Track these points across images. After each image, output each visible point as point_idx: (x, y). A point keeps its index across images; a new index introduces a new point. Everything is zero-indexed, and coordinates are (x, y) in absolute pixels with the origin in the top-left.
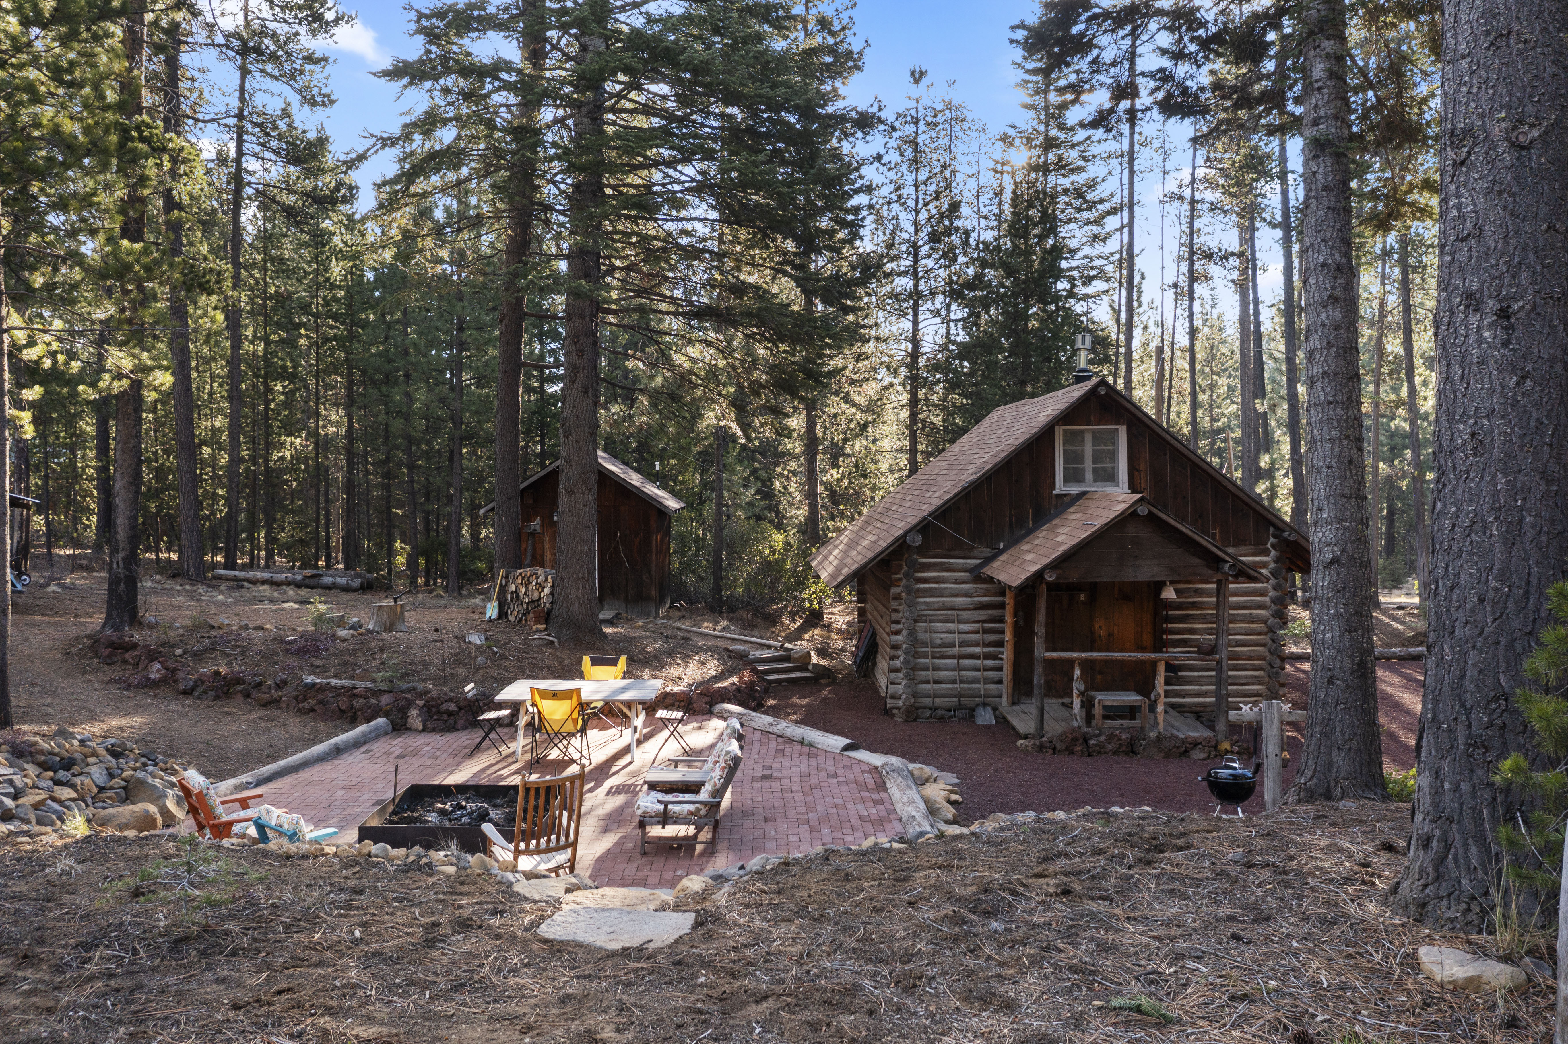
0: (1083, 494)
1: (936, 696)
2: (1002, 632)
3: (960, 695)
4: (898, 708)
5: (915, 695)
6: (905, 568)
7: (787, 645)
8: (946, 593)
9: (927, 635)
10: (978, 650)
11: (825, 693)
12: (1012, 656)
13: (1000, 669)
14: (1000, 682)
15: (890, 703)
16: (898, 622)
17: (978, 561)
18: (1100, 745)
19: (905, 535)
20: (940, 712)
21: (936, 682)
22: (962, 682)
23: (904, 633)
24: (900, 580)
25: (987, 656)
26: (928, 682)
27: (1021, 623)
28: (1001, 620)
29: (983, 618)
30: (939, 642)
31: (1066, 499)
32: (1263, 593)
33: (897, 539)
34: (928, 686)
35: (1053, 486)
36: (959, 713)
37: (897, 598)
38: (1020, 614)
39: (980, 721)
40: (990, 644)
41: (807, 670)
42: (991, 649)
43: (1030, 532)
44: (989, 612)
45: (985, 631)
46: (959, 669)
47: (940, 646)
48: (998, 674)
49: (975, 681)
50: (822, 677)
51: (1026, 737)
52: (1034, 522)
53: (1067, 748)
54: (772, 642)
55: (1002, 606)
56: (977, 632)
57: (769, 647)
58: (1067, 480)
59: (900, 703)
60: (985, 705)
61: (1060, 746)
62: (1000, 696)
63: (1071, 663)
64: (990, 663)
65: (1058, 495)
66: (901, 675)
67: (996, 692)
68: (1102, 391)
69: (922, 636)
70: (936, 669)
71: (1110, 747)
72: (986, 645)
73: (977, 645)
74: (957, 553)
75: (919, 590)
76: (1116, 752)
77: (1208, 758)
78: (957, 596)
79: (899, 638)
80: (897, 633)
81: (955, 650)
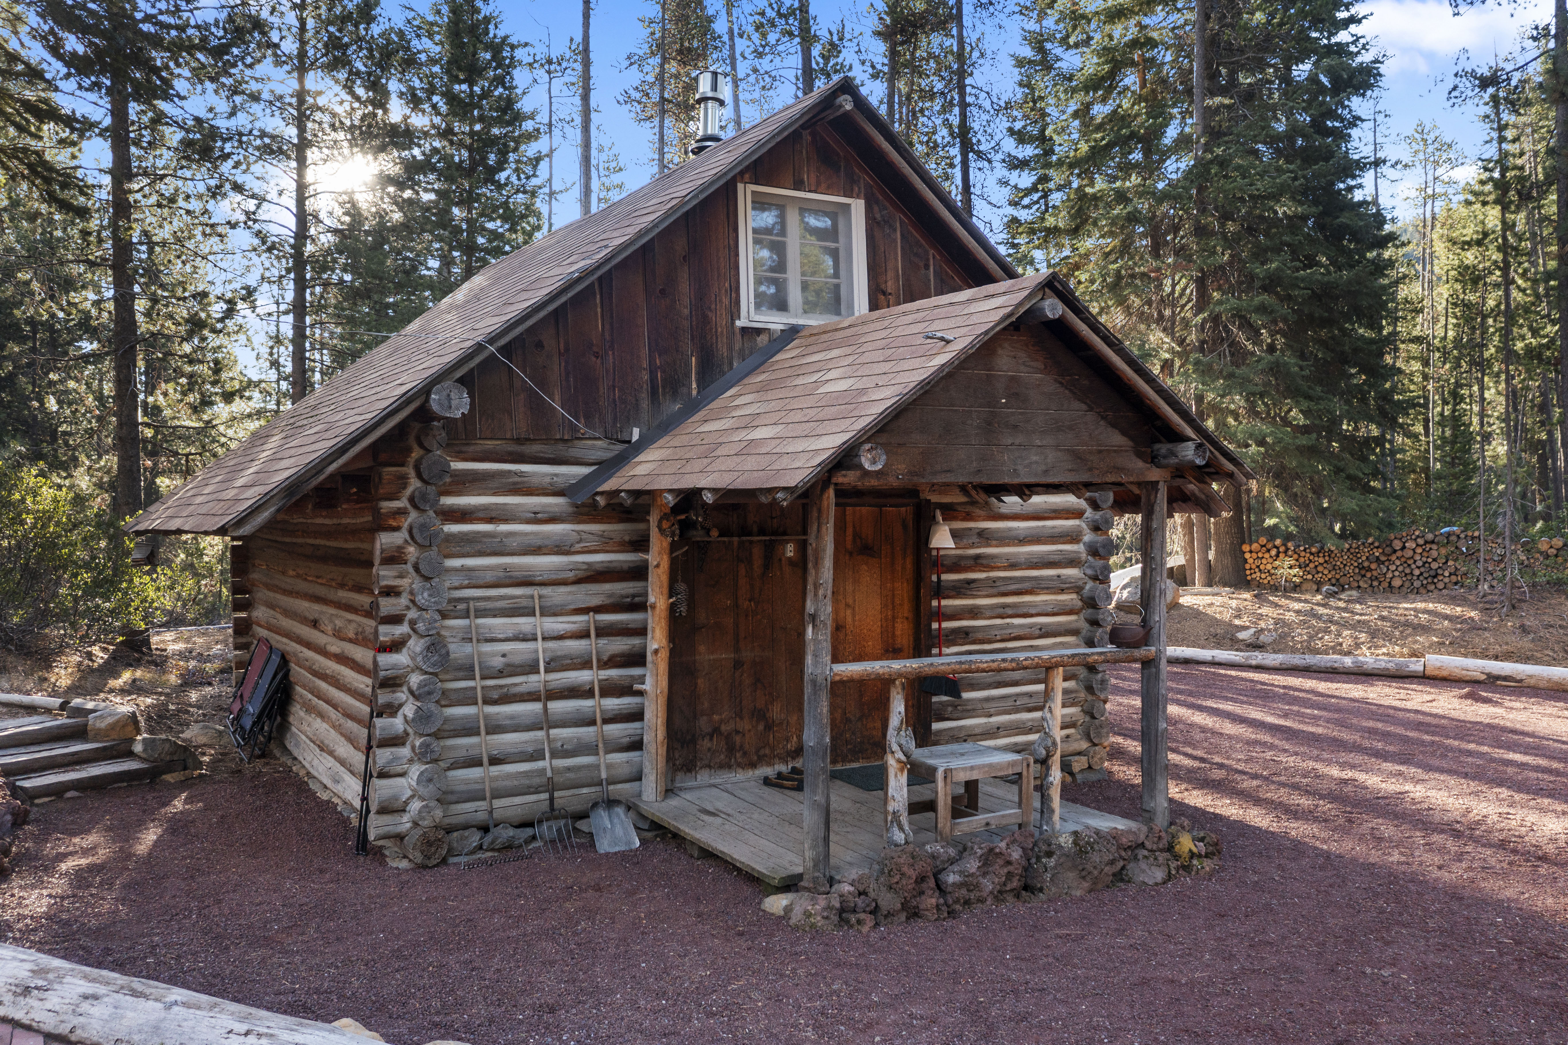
0: (793, 332)
1: (497, 794)
2: (641, 631)
3: (551, 787)
4: (400, 837)
5: (445, 798)
6: (415, 483)
7: (77, 701)
8: (514, 544)
9: (468, 648)
10: (583, 676)
11: (178, 804)
12: (664, 683)
13: (637, 716)
14: (637, 745)
15: (376, 826)
16: (395, 619)
17: (585, 470)
18: (968, 884)
19: (426, 390)
20: (506, 833)
21: (495, 761)
22: (554, 755)
23: (416, 645)
24: (402, 512)
25: (609, 690)
26: (476, 762)
27: (683, 609)
28: (638, 605)
29: (595, 601)
30: (498, 662)
31: (762, 340)
32: (1073, 537)
33: (406, 400)
34: (475, 773)
35: (735, 313)
36: (547, 830)
37: (394, 558)
38: (681, 587)
39: (604, 845)
40: (612, 662)
41: (130, 754)
42: (613, 673)
43: (692, 407)
44: (607, 587)
45: (603, 632)
46: (547, 722)
47: (501, 674)
48: (631, 728)
49: (583, 749)
50: (169, 768)
51: (790, 885)
52: (703, 384)
53: (904, 906)
54: (38, 698)
55: (639, 573)
56: (584, 635)
57: (31, 709)
58: (761, 301)
59: (404, 823)
60: (611, 803)
61: (888, 901)
62: (638, 777)
63: (885, 683)
64: (612, 703)
65: (744, 330)
66: (405, 752)
67: (625, 771)
68: (847, 104)
69: (459, 651)
70: (495, 729)
71: (988, 885)
72: (605, 664)
73: (586, 664)
74: (535, 448)
75: (451, 538)
76: (999, 896)
77: (1169, 877)
78: (537, 550)
79: (401, 658)
80: (395, 646)
81: (534, 682)
